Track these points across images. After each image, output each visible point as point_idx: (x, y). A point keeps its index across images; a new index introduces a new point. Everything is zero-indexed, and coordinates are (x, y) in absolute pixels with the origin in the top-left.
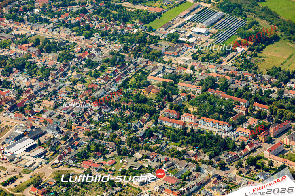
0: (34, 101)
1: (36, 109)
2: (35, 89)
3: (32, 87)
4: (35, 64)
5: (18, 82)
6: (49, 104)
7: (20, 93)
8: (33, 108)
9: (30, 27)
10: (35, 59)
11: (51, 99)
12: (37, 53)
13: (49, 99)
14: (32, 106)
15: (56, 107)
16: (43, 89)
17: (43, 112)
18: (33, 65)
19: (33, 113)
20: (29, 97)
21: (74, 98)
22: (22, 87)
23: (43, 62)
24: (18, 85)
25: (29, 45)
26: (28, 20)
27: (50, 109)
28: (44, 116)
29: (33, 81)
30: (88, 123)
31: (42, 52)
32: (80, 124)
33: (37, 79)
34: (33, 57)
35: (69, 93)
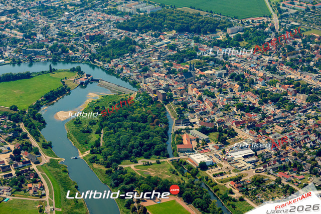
0: (271, 125)
1: (268, 131)
2: (275, 117)
4: (288, 100)
5: (267, 110)
6: (279, 129)
9: (300, 73)
11: (284, 126)
12: (293, 93)
14: (267, 128)
15: (284, 132)
16: (281, 118)
17: (272, 133)
18: (285, 101)
19: (264, 132)
20: (268, 122)
21: (301, 128)
22: (268, 114)
23: (294, 99)
24: (265, 112)
25: (291, 86)
26: (302, 68)
27: (279, 133)
28: (271, 137)
29: (278, 111)
34: (288, 94)
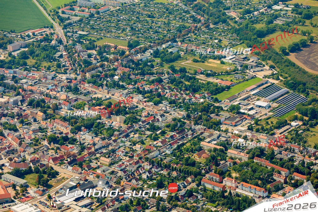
0: (93, 157)
1: (93, 165)
2: (96, 147)
3: (94, 144)
4: (103, 125)
5: (84, 139)
6: (106, 161)
7: (83, 149)
8: (91, 164)
9: (106, 91)
10: (104, 120)
11: (109, 157)
12: (107, 115)
13: (107, 156)
14: (91, 161)
15: (111, 164)
16: (104, 147)
17: (98, 167)
18: (101, 126)
19: (90, 167)
20: (89, 154)
21: (130, 157)
22: (86, 144)
23: (110, 123)
24: (82, 142)
25: (102, 107)
26: (107, 85)
27: (106, 165)
28: (99, 171)
29: (97, 139)
30: (137, 180)
31: (112, 114)
32: (130, 181)
33: (101, 138)
34: (102, 118)
35: (127, 153)
